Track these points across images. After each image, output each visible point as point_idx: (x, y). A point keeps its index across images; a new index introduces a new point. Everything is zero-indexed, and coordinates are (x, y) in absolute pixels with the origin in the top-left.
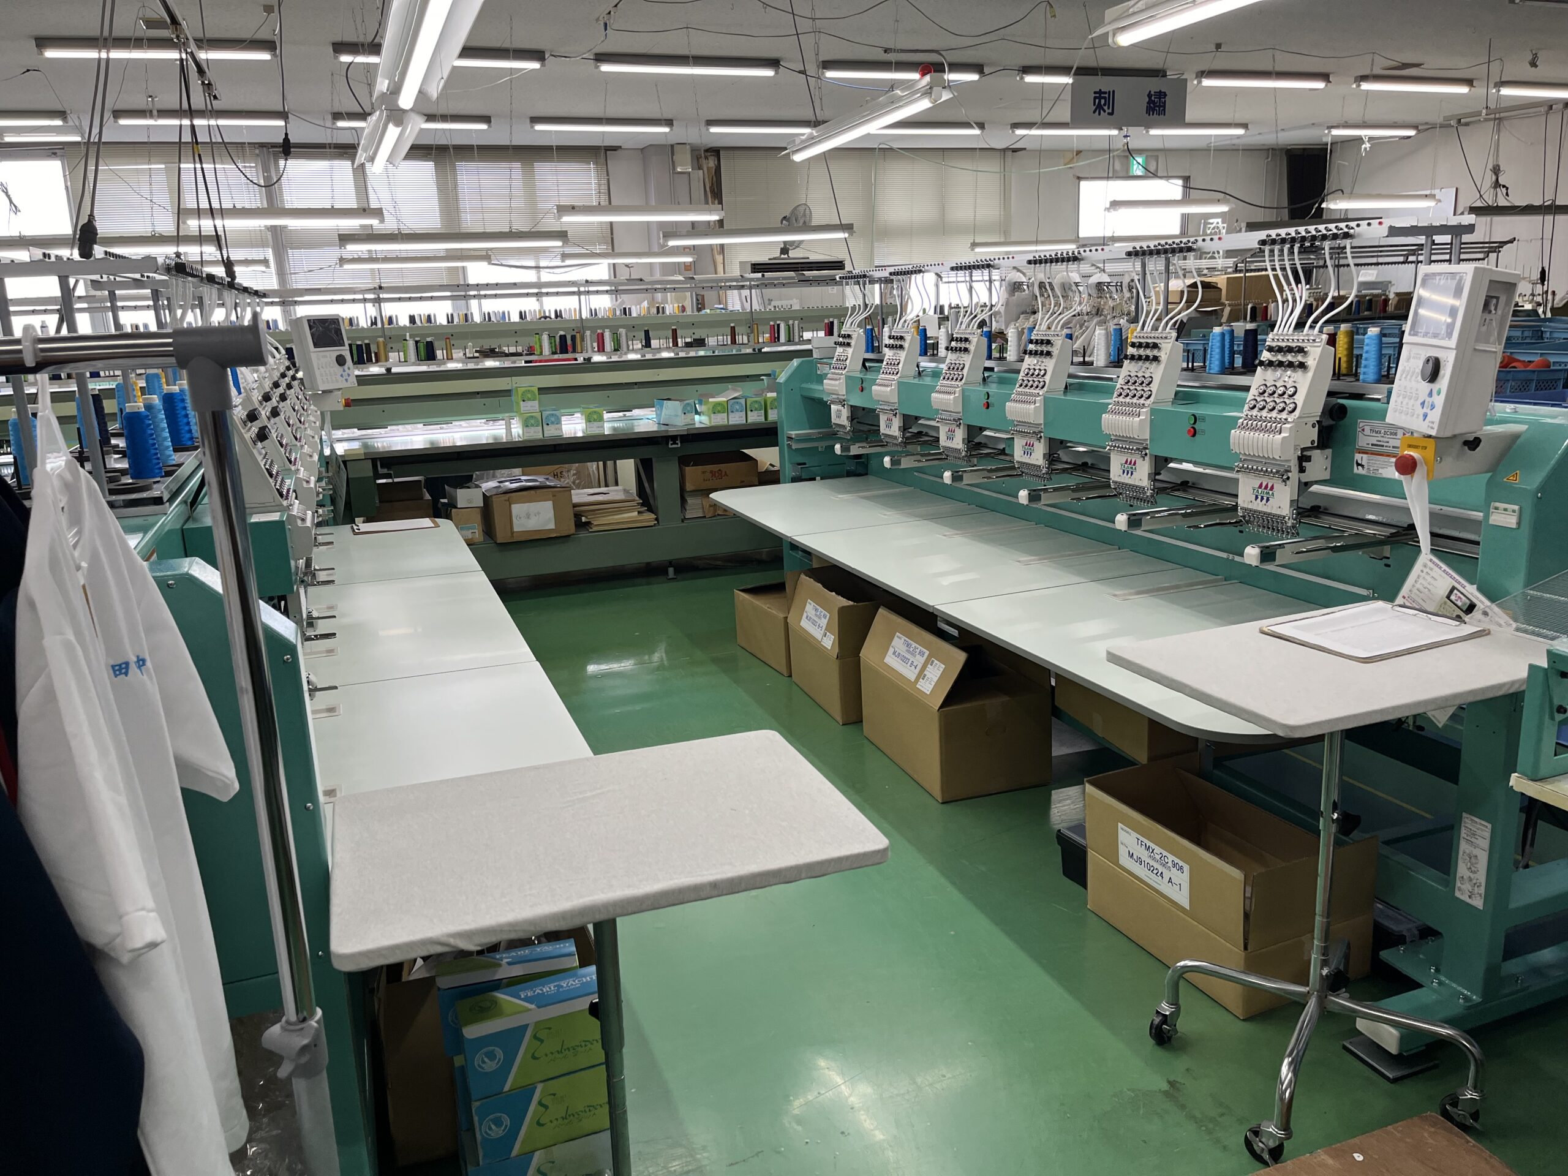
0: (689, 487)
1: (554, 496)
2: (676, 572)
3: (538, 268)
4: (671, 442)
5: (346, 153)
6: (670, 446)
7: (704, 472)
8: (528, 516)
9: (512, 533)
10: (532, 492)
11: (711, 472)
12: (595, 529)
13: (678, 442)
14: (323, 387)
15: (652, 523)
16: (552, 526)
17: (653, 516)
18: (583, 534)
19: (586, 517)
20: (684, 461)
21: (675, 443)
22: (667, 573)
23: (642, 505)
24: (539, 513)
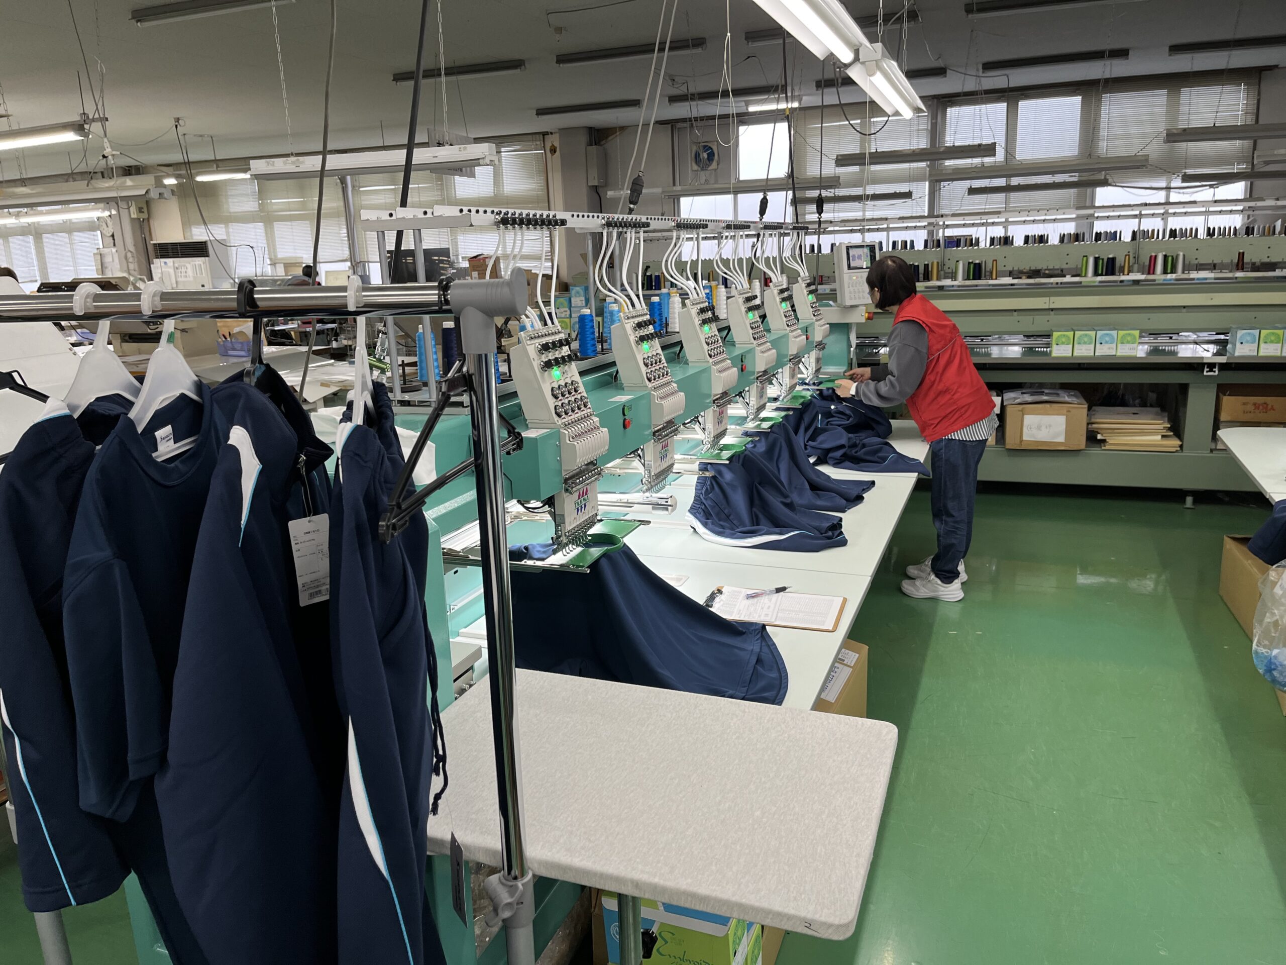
0: (1223, 417)
1: (1069, 411)
2: (1195, 502)
3: (1168, 188)
4: (1206, 369)
5: (1003, 96)
6: (1205, 373)
7: (1244, 404)
8: (1039, 428)
9: (1021, 441)
10: (1048, 405)
11: (1255, 404)
12: (1107, 447)
13: (1216, 370)
14: (849, 303)
15: (1174, 450)
16: (1061, 439)
17: (1179, 443)
18: (1095, 451)
19: (1102, 435)
20: (1223, 389)
21: (1211, 370)
22: (1184, 502)
23: (1169, 429)
24: (1050, 426)
